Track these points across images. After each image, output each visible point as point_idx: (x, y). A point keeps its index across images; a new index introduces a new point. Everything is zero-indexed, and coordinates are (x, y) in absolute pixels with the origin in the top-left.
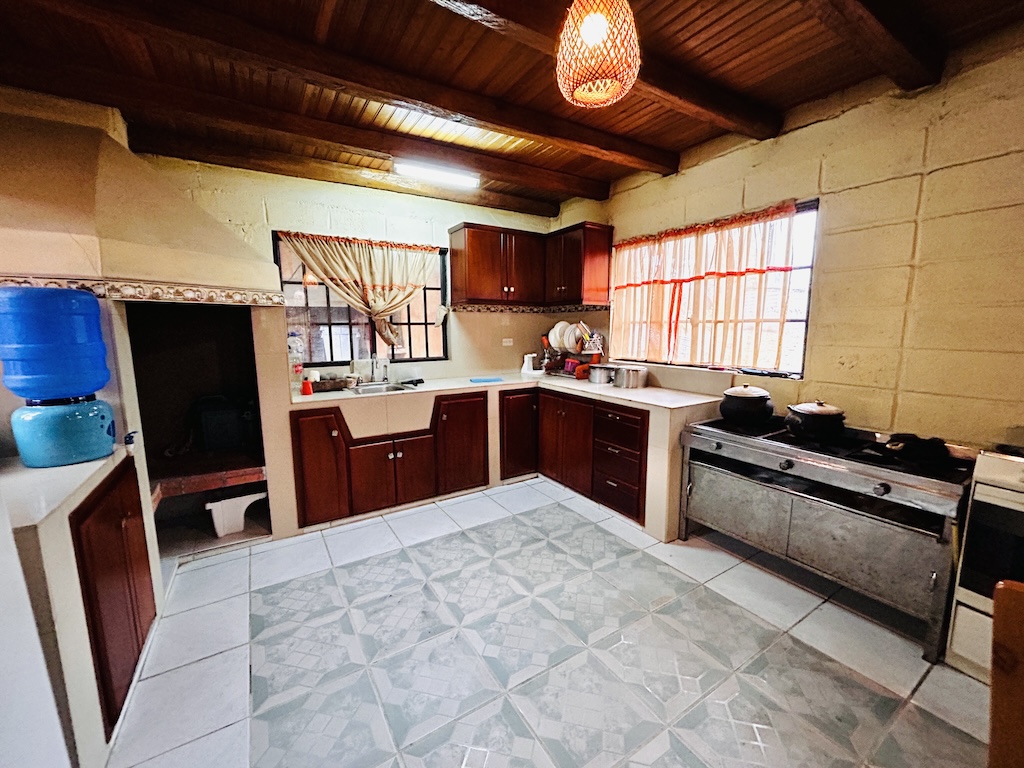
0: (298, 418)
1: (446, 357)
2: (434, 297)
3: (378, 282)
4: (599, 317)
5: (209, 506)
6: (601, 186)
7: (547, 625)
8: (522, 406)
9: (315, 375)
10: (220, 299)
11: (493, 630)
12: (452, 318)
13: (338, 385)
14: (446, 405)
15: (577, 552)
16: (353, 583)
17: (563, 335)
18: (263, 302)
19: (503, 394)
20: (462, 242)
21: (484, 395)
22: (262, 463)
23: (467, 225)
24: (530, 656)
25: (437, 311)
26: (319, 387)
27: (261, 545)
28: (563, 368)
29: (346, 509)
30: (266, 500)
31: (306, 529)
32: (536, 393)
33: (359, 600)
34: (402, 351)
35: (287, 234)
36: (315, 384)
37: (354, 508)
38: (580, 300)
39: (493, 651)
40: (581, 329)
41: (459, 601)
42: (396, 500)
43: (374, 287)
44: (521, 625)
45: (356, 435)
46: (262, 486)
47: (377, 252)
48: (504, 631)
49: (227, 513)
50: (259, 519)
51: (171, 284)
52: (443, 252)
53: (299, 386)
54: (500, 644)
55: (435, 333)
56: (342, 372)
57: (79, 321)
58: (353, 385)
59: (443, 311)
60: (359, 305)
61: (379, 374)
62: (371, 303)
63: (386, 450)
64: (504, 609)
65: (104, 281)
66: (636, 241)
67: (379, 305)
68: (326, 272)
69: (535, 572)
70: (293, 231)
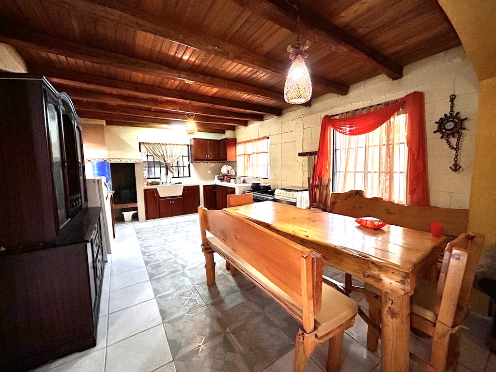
0: (146, 191)
1: (190, 176)
2: (186, 159)
3: (168, 155)
4: (233, 163)
5: (123, 213)
6: (233, 129)
8: (210, 190)
9: (150, 181)
10: (129, 162)
12: (191, 164)
13: (158, 184)
14: (187, 189)
17: (224, 169)
18: (138, 162)
19: (204, 186)
20: (192, 143)
21: (198, 186)
22: (137, 203)
23: (194, 139)
25: (186, 163)
26: (152, 184)
27: (136, 224)
28: (224, 179)
29: (158, 216)
30: (137, 213)
31: (148, 221)
32: (215, 186)
34: (176, 175)
35: (143, 143)
36: (150, 183)
37: (160, 216)
38: (226, 159)
40: (229, 168)
43: (167, 156)
45: (161, 196)
46: (136, 209)
47: (168, 146)
49: (128, 215)
50: (135, 218)
51: (119, 159)
52: (188, 146)
53: (146, 183)
55: (186, 169)
56: (158, 180)
57: (106, 167)
58: (161, 184)
59: (188, 163)
60: (162, 161)
61: (168, 182)
62: (166, 161)
63: (169, 200)
65: (109, 159)
66: (240, 143)
67: (168, 161)
68: (153, 153)
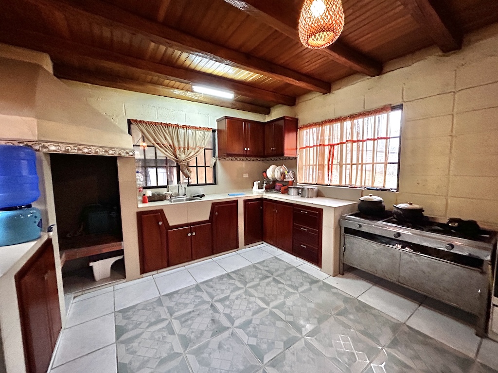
0: (141, 216)
1: (215, 183)
2: (209, 153)
3: (182, 145)
4: (292, 163)
5: (91, 264)
6: (291, 99)
7: (280, 324)
8: (255, 207)
9: (149, 193)
10: (101, 153)
11: (251, 329)
12: (218, 163)
13: (162, 198)
14: (217, 207)
15: (289, 283)
16: (172, 304)
17: (273, 172)
18: (124, 155)
19: (246, 201)
20: (224, 126)
21: (236, 202)
22: (121, 239)
23: (227, 118)
24: (273, 343)
25: (211, 161)
26: (152, 199)
27: (121, 285)
28: (274, 188)
29: (165, 263)
30: (122, 261)
31: (144, 275)
32: (262, 200)
33: (176, 314)
34: (193, 181)
35: (136, 121)
36: (149, 197)
37: (169, 263)
38: (283, 154)
39: (253, 341)
40: (283, 169)
41: (231, 312)
42: (192, 258)
43: (179, 148)
44: (266, 325)
45: (171, 224)
46: (121, 252)
47: (181, 131)
48: (257, 329)
49: (101, 267)
50: (119, 270)
51: (75, 145)
52: (214, 131)
53: (140, 198)
54: (256, 336)
55: (210, 172)
56: (164, 191)
57: (24, 163)
58: (169, 198)
59: (214, 160)
60: (171, 156)
61: (181, 192)
62: (178, 156)
63: (186, 232)
64: (255, 316)
65: (38, 142)
66: (310, 126)
67: (183, 157)
68: (155, 140)
69: (269, 295)
70: (139, 119)
